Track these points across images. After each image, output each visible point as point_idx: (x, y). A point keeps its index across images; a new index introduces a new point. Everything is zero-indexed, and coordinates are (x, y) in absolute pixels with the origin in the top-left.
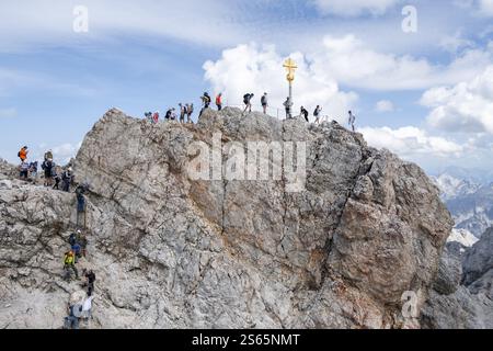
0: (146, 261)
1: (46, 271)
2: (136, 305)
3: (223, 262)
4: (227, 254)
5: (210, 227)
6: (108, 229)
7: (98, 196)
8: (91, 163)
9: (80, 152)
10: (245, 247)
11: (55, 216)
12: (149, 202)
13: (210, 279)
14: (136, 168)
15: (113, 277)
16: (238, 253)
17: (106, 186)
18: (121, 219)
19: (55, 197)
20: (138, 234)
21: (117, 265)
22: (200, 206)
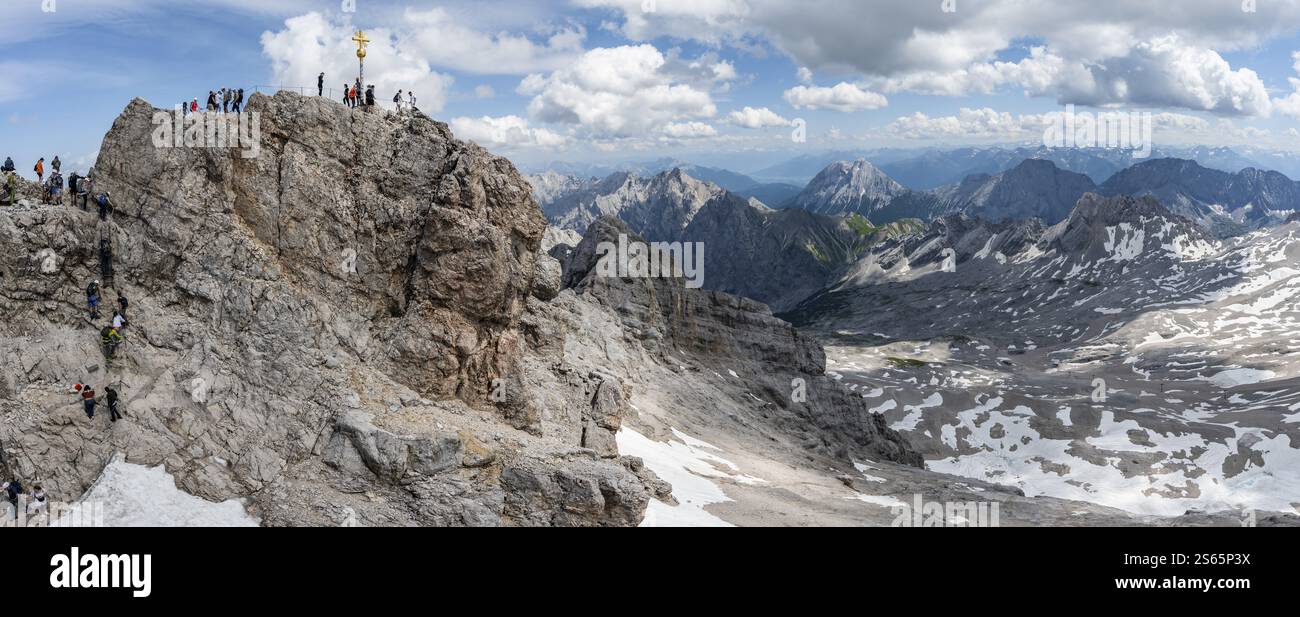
0: (186, 296)
1: (73, 305)
2: (176, 344)
3: (281, 291)
4: (286, 283)
5: (262, 250)
6: (137, 254)
7: (123, 214)
8: (112, 173)
9: (99, 160)
10: (309, 272)
11: (77, 241)
12: (184, 221)
13: (266, 313)
14: (165, 176)
15: (148, 314)
16: (302, 280)
17: (131, 201)
18: (151, 244)
19: (75, 218)
20: (173, 261)
21: (150, 299)
22: (249, 223)
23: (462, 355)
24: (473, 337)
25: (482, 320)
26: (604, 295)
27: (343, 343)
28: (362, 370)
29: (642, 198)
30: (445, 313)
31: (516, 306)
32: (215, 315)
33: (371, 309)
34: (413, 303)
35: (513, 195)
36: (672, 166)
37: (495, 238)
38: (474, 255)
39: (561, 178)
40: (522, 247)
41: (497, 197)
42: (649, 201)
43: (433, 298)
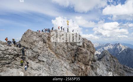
0: (40, 61)
1: (16, 65)
2: (38, 69)
3: (56, 60)
4: (57, 58)
5: (53, 53)
6: (30, 55)
7: (27, 48)
8: (25, 41)
9: (22, 39)
10: (60, 57)
11: (17, 53)
12: (39, 49)
13: (54, 63)
14: (36, 42)
15: (33, 64)
17: (29, 46)
18: (33, 53)
19: (16, 49)
20: (37, 56)
21: (33, 62)
22: (51, 49)
23: (82, 69)
24: (84, 67)
25: (85, 64)
26: (104, 62)
27: (65, 67)
28: (68, 72)
29: (112, 48)
30: (80, 63)
31: (90, 62)
32: (45, 64)
33: (70, 62)
34: (75, 61)
35: (91, 46)
36: (118, 43)
37: (88, 52)
38: (84, 54)
39: (98, 44)
40: (92, 54)
41: (88, 46)
42: (113, 48)
43: (78, 61)
